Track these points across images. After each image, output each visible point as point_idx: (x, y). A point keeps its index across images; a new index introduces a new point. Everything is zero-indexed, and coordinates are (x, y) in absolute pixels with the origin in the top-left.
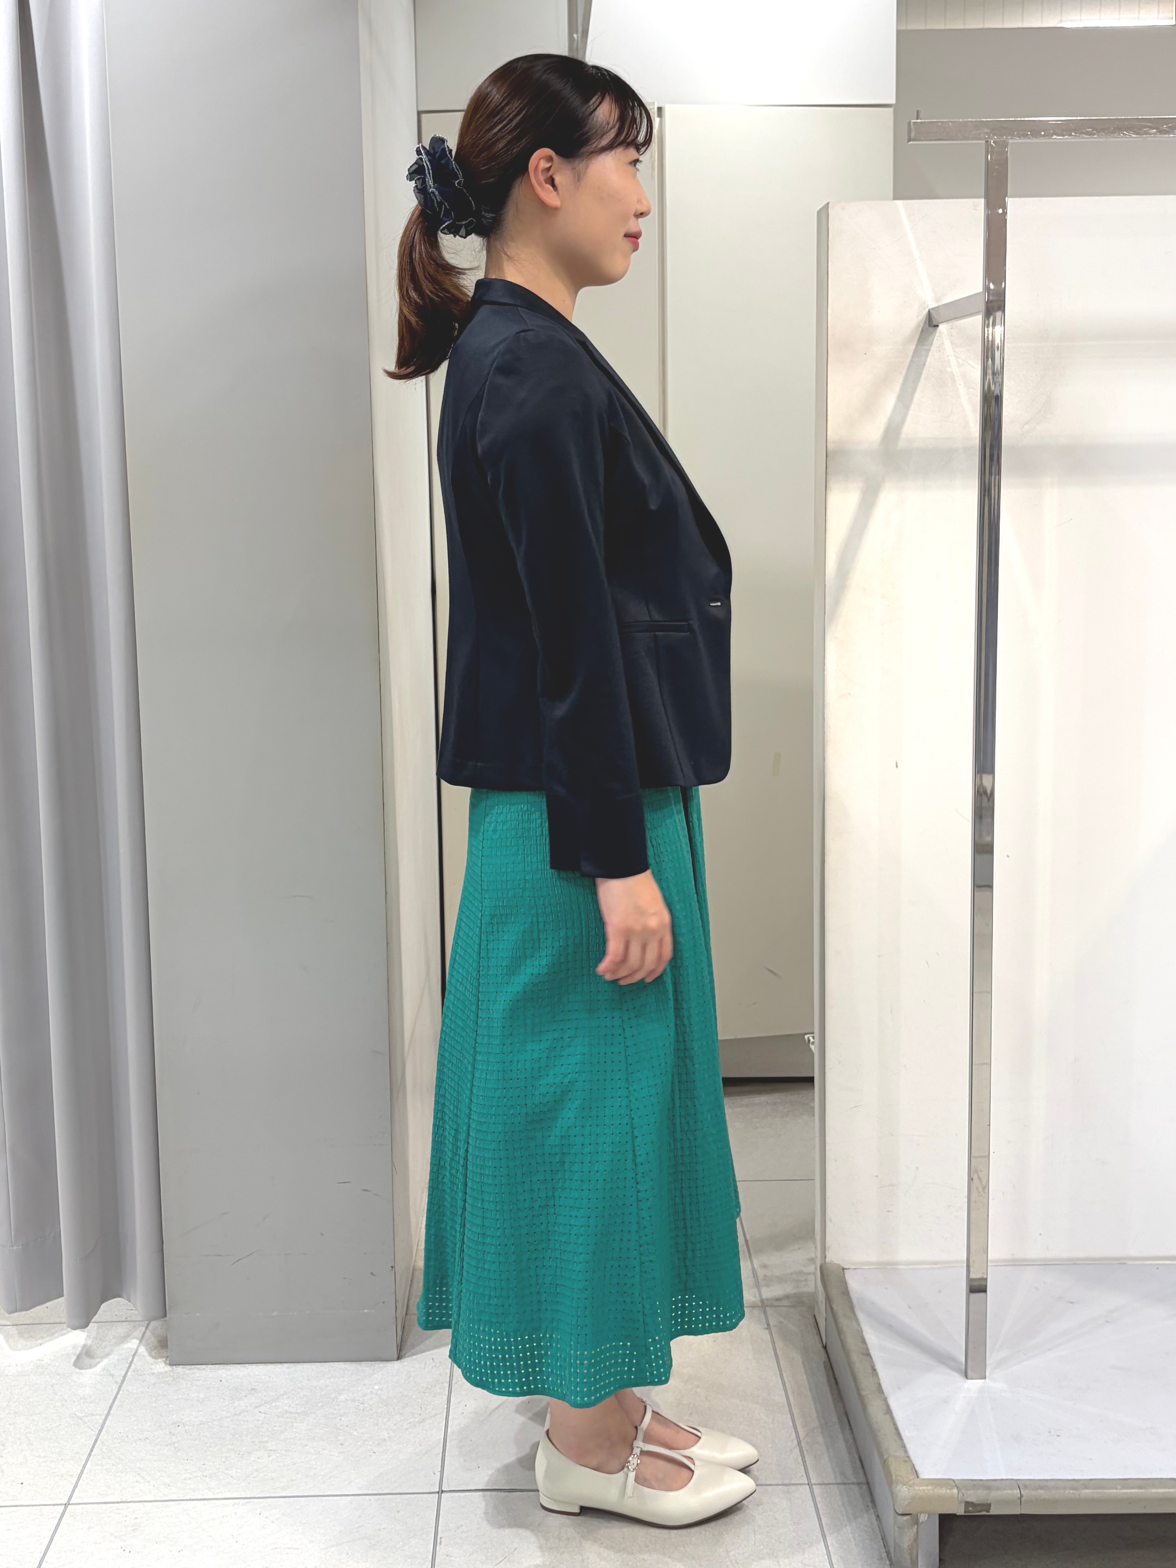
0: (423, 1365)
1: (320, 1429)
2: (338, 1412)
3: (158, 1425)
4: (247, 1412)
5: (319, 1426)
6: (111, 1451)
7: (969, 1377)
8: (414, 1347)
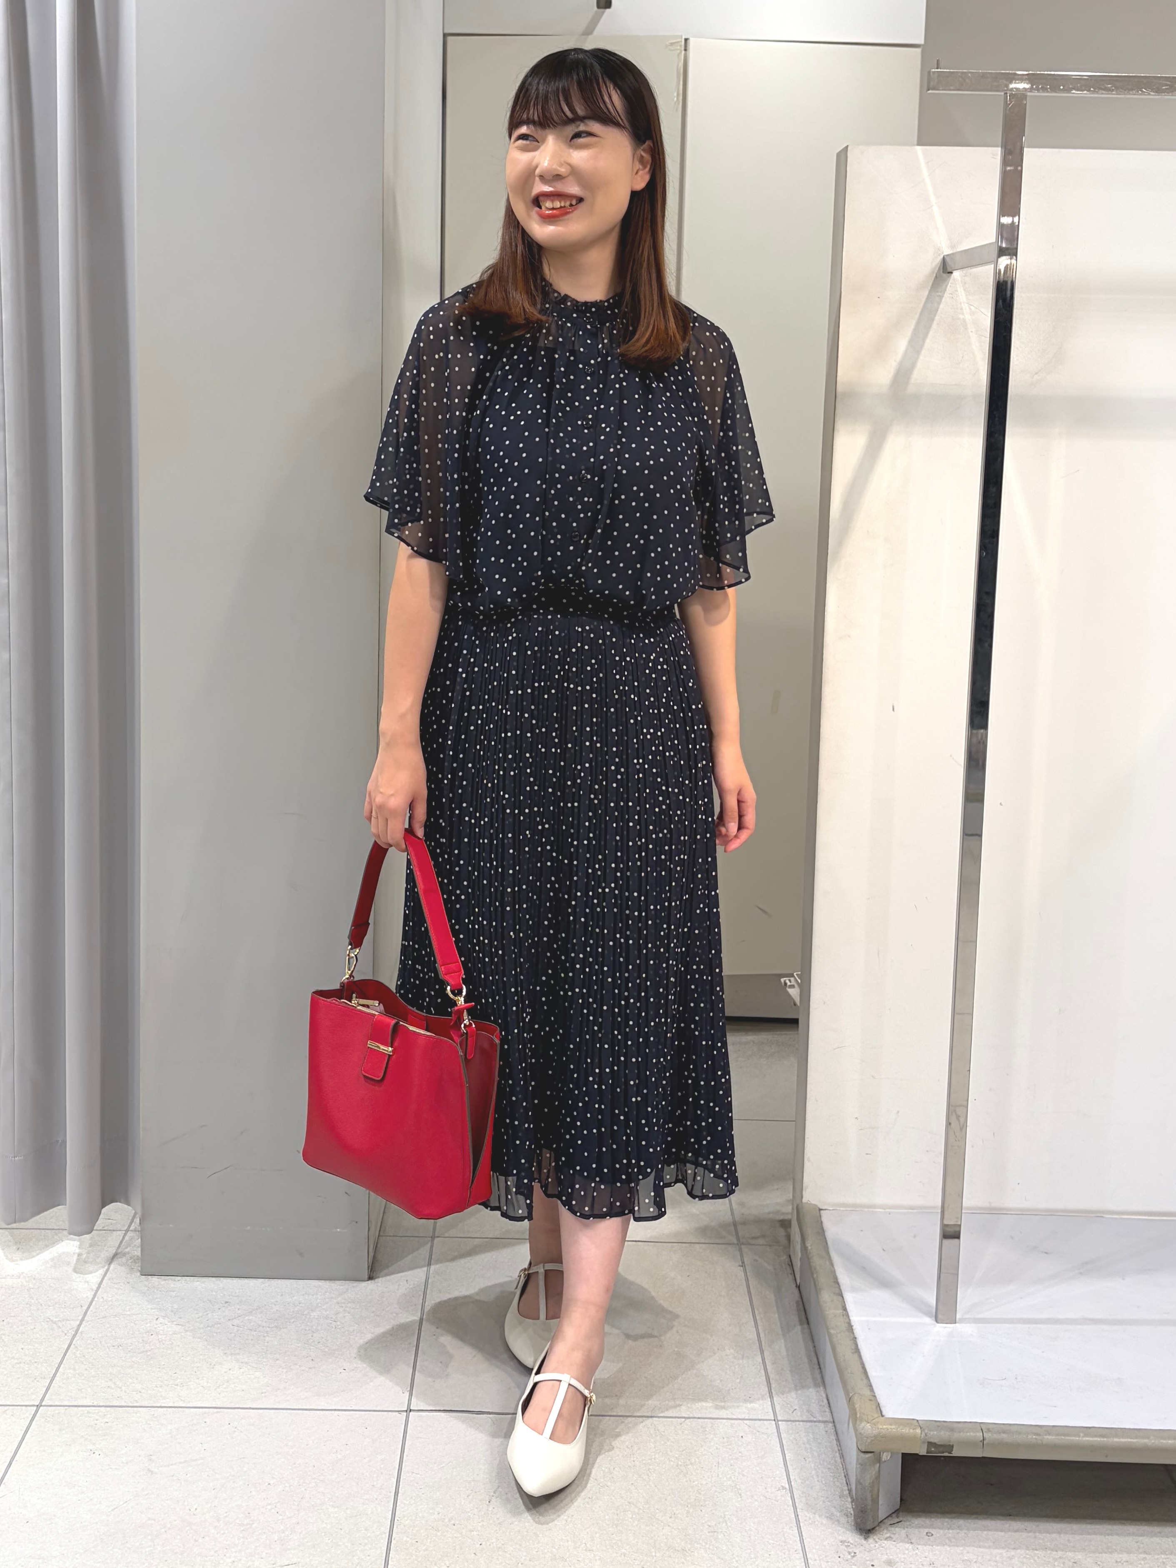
0: (397, 1287)
1: (292, 1344)
2: (310, 1328)
4: (220, 1324)
5: (291, 1341)
6: (84, 1357)
7: (938, 1321)
8: (388, 1267)
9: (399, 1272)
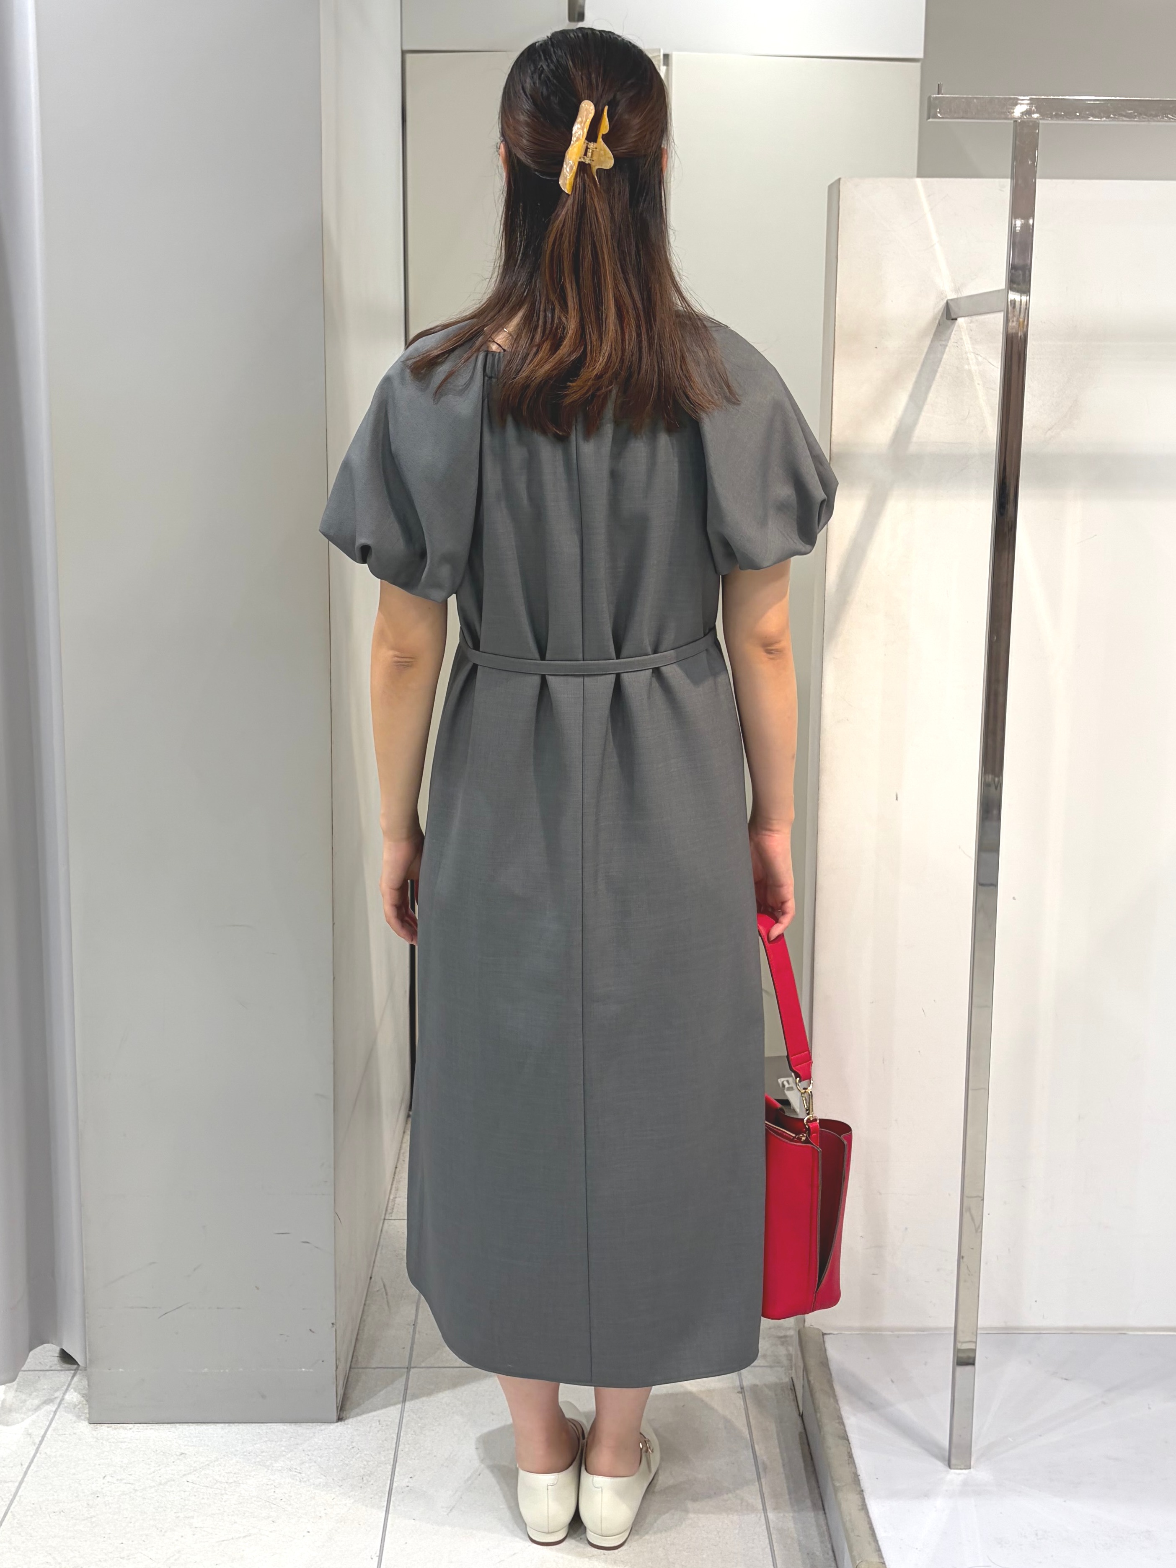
0: (368, 1429)
1: (252, 1503)
2: (272, 1482)
3: (75, 1495)
4: (174, 1481)
5: (251, 1499)
6: (22, 1526)
7: (952, 1466)
8: (359, 1405)
9: (371, 1411)
